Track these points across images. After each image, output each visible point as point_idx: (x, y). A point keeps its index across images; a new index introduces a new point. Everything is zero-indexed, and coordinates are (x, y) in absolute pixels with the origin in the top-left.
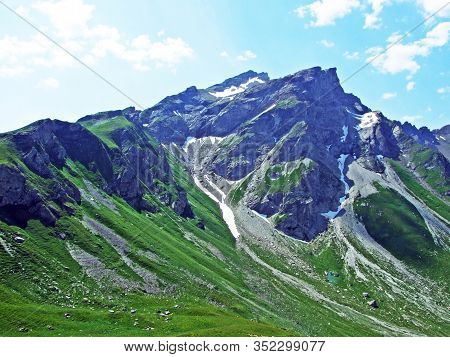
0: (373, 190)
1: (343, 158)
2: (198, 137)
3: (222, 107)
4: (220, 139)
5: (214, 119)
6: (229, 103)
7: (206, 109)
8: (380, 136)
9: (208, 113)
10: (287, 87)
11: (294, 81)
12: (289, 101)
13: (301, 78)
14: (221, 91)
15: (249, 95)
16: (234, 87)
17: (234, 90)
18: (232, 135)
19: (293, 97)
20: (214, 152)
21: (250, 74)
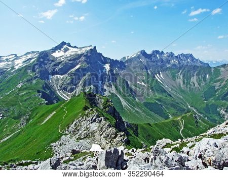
0: (109, 94)
1: (100, 82)
2: (53, 75)
3: (60, 63)
4: (62, 77)
5: (57, 68)
6: (62, 62)
7: (53, 63)
8: (110, 75)
9: (55, 65)
10: (83, 58)
11: (85, 56)
12: (85, 65)
13: (87, 55)
14: (54, 52)
15: (70, 60)
16: (58, 50)
17: (59, 52)
18: (66, 75)
19: (85, 63)
20: (61, 82)
21: (63, 43)
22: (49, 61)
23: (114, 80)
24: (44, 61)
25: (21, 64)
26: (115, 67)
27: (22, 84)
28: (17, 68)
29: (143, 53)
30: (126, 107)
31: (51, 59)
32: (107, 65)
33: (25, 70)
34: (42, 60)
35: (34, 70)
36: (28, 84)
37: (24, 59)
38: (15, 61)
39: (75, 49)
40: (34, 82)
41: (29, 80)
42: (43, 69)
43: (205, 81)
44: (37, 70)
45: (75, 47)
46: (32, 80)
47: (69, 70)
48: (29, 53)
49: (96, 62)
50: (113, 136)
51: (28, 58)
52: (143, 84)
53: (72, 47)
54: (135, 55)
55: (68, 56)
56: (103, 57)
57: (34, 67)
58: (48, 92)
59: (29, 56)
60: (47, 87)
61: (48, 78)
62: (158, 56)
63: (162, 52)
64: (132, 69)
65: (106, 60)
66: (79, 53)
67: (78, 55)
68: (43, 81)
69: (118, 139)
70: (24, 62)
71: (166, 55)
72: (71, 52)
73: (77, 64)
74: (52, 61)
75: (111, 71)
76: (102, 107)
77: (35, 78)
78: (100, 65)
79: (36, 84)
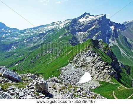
0: (112, 45)
1: (107, 37)
2: (78, 32)
3: (83, 25)
4: (83, 33)
5: (81, 28)
6: (84, 24)
7: (79, 25)
8: (114, 33)
9: (80, 26)
10: (97, 22)
11: (98, 21)
12: (98, 26)
13: (99, 20)
14: (80, 19)
15: (89, 23)
16: (83, 18)
17: (83, 19)
18: (86, 32)
19: (98, 25)
20: (83, 36)
21: (86, 14)
22: (77, 24)
23: (117, 36)
24: (74, 24)
25: (63, 26)
26: (118, 28)
27: (62, 36)
28: (60, 28)
30: (123, 54)
31: (78, 23)
32: (112, 26)
33: (64, 29)
34: (73, 23)
35: (68, 29)
36: (65, 36)
37: (64, 23)
38: (60, 24)
39: (92, 17)
40: (68, 35)
41: (65, 34)
42: (73, 28)
44: (70, 29)
45: (93, 15)
46: (67, 34)
47: (88, 29)
48: (67, 20)
49: (105, 25)
50: (102, 68)
51: (66, 23)
53: (90, 15)
55: (88, 21)
56: (110, 21)
57: (68, 27)
58: (74, 41)
59: (67, 22)
60: (74, 38)
61: (76, 34)
65: (112, 24)
66: (95, 19)
67: (94, 20)
68: (72, 35)
69: (106, 71)
70: (64, 25)
72: (90, 18)
73: (93, 26)
74: (79, 24)
75: (115, 30)
76: (102, 50)
77: (69, 33)
78: (107, 26)
79: (69, 37)
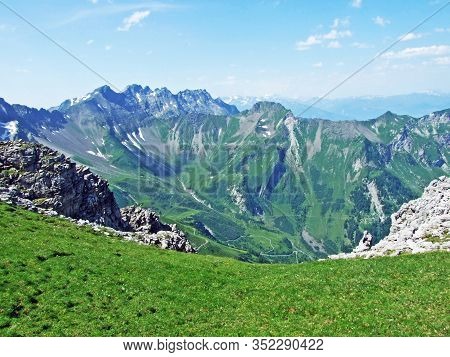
29: (106, 92)
43: (216, 140)
52: (100, 154)
54: (89, 96)
62: (138, 95)
63: (148, 88)
64: (80, 126)
71: (154, 94)
